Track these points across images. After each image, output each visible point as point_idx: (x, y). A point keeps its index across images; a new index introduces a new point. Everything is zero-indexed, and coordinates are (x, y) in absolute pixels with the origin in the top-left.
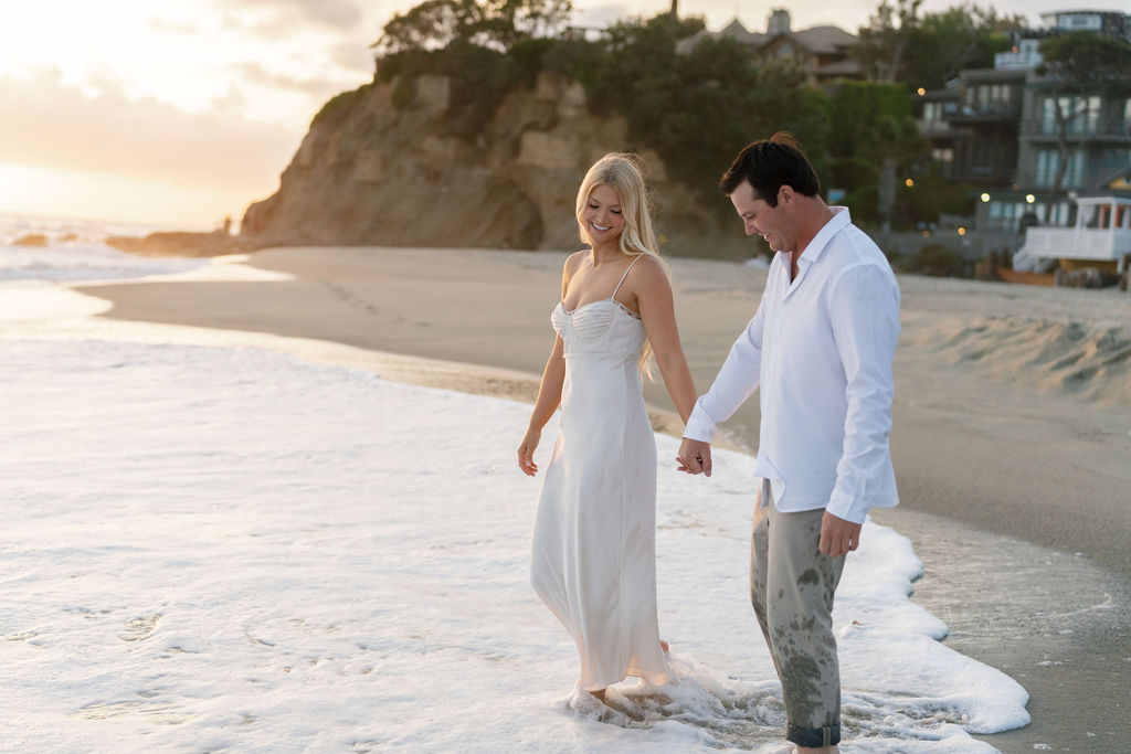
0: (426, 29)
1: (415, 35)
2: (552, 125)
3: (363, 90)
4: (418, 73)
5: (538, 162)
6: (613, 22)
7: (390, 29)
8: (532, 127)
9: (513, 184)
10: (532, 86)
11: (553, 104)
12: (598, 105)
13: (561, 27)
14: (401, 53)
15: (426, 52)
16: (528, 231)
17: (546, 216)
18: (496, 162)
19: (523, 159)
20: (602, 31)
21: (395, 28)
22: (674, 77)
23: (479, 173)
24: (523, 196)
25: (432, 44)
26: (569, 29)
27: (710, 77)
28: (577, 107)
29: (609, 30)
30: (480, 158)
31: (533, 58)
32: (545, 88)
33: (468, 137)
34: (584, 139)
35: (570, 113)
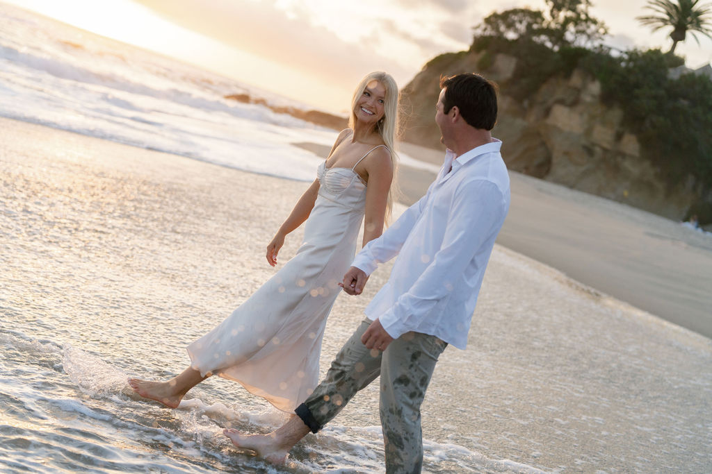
0: (510, 26)
1: (502, 28)
2: (574, 104)
3: (461, 54)
4: (498, 51)
5: (559, 125)
6: (631, 49)
7: (488, 21)
8: (561, 102)
9: (539, 134)
10: (568, 76)
11: (578, 91)
12: (607, 98)
13: (597, 43)
14: (491, 37)
15: (506, 40)
16: (540, 166)
17: (555, 160)
18: (532, 118)
19: (550, 121)
20: (621, 52)
21: (492, 20)
22: (662, 92)
23: (520, 123)
24: (543, 144)
25: (511, 35)
26: (601, 46)
27: (685, 97)
28: (593, 96)
29: (626, 53)
30: (523, 113)
31: (574, 59)
32: (576, 80)
33: (519, 99)
34: (592, 117)
35: (588, 99)
